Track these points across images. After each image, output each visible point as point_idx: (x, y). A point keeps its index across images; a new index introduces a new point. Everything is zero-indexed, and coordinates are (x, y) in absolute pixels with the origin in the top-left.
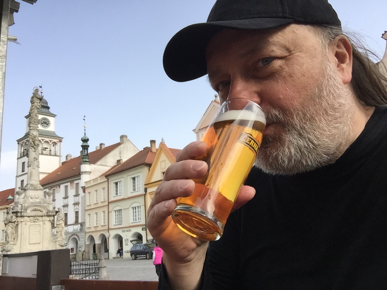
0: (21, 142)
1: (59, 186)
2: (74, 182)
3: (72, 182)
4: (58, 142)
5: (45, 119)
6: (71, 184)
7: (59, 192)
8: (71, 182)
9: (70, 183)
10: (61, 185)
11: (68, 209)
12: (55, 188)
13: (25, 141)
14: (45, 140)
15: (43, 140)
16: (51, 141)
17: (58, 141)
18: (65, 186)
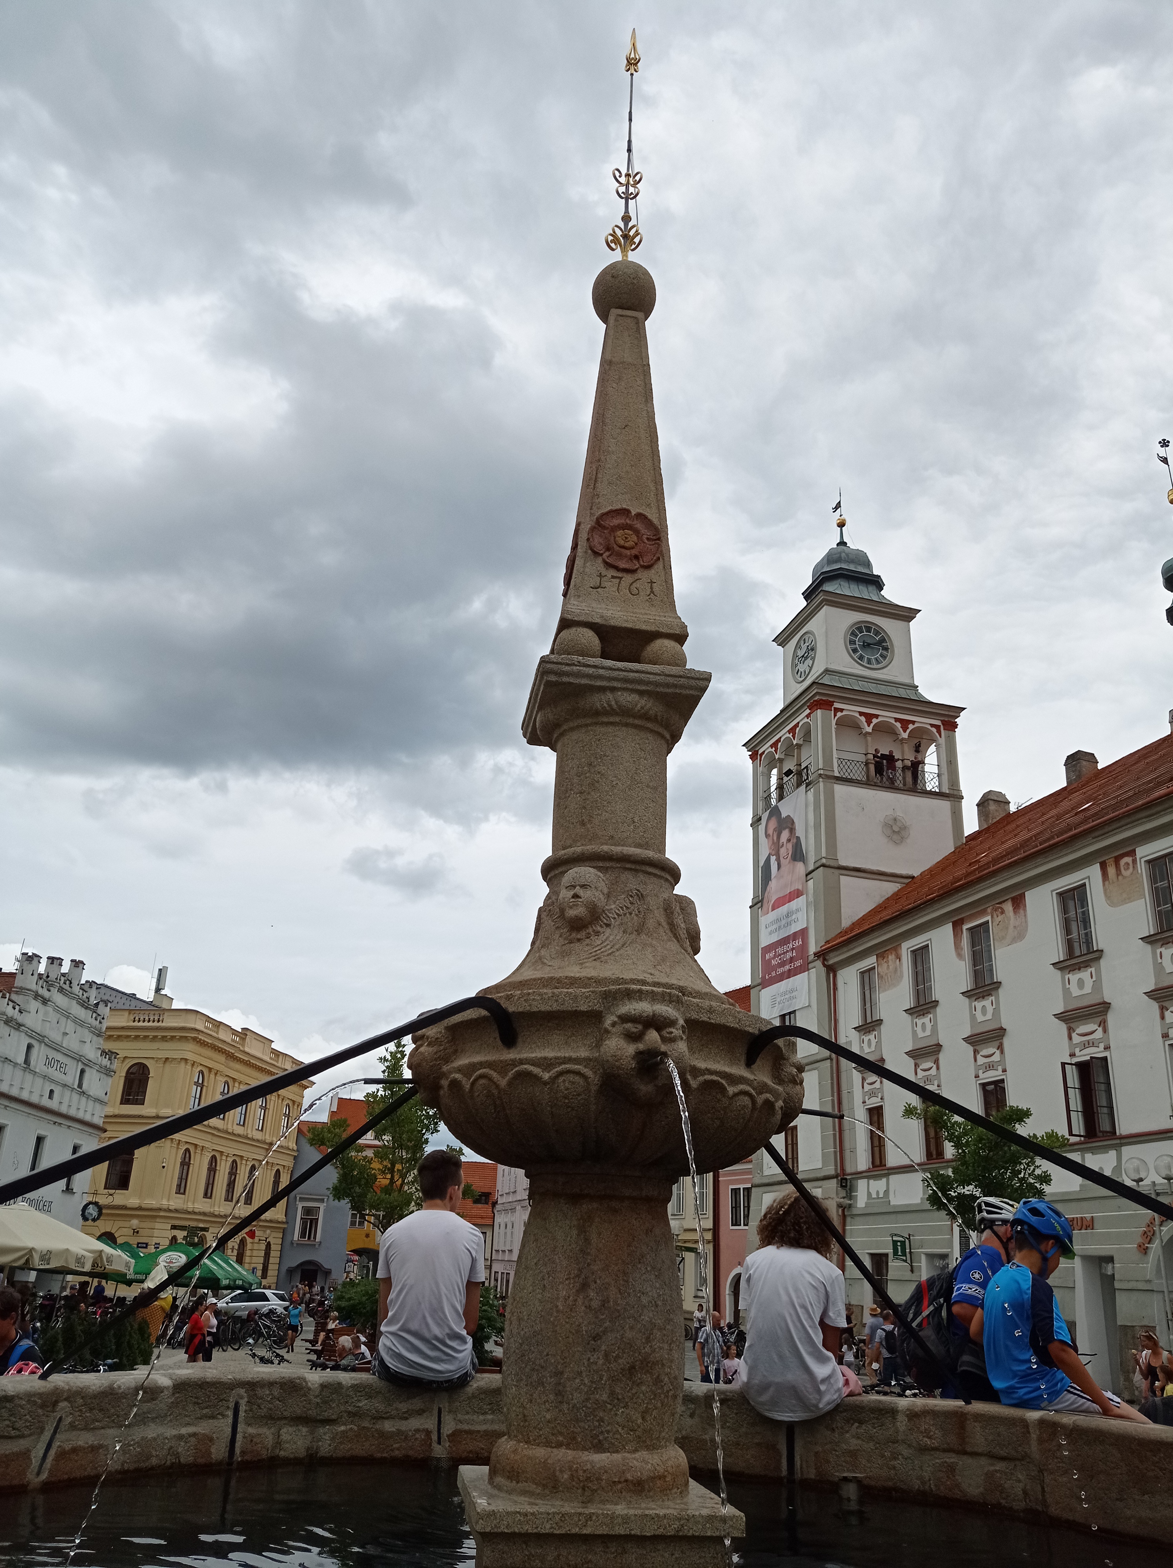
0: (766, 748)
1: (1018, 902)
2: (1132, 853)
3: (1117, 860)
4: (937, 727)
5: (868, 629)
6: (1111, 871)
7: (1020, 935)
8: (1109, 858)
9: (1103, 866)
10: (1029, 895)
11: (1105, 1031)
12: (989, 918)
13: (783, 733)
14: (877, 716)
15: (869, 717)
16: (905, 724)
17: (938, 723)
18: (1060, 894)
